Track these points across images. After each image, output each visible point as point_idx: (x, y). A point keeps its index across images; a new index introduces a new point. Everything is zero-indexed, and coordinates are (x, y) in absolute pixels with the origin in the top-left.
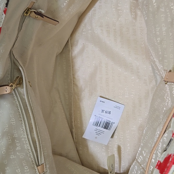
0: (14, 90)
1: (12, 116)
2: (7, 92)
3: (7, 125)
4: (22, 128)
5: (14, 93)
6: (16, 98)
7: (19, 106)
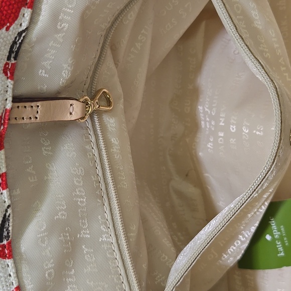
0: (91, 116)
1: (79, 182)
2: (73, 118)
3: (64, 203)
4: (103, 217)
5: (90, 126)
6: (93, 140)
7: (98, 161)
